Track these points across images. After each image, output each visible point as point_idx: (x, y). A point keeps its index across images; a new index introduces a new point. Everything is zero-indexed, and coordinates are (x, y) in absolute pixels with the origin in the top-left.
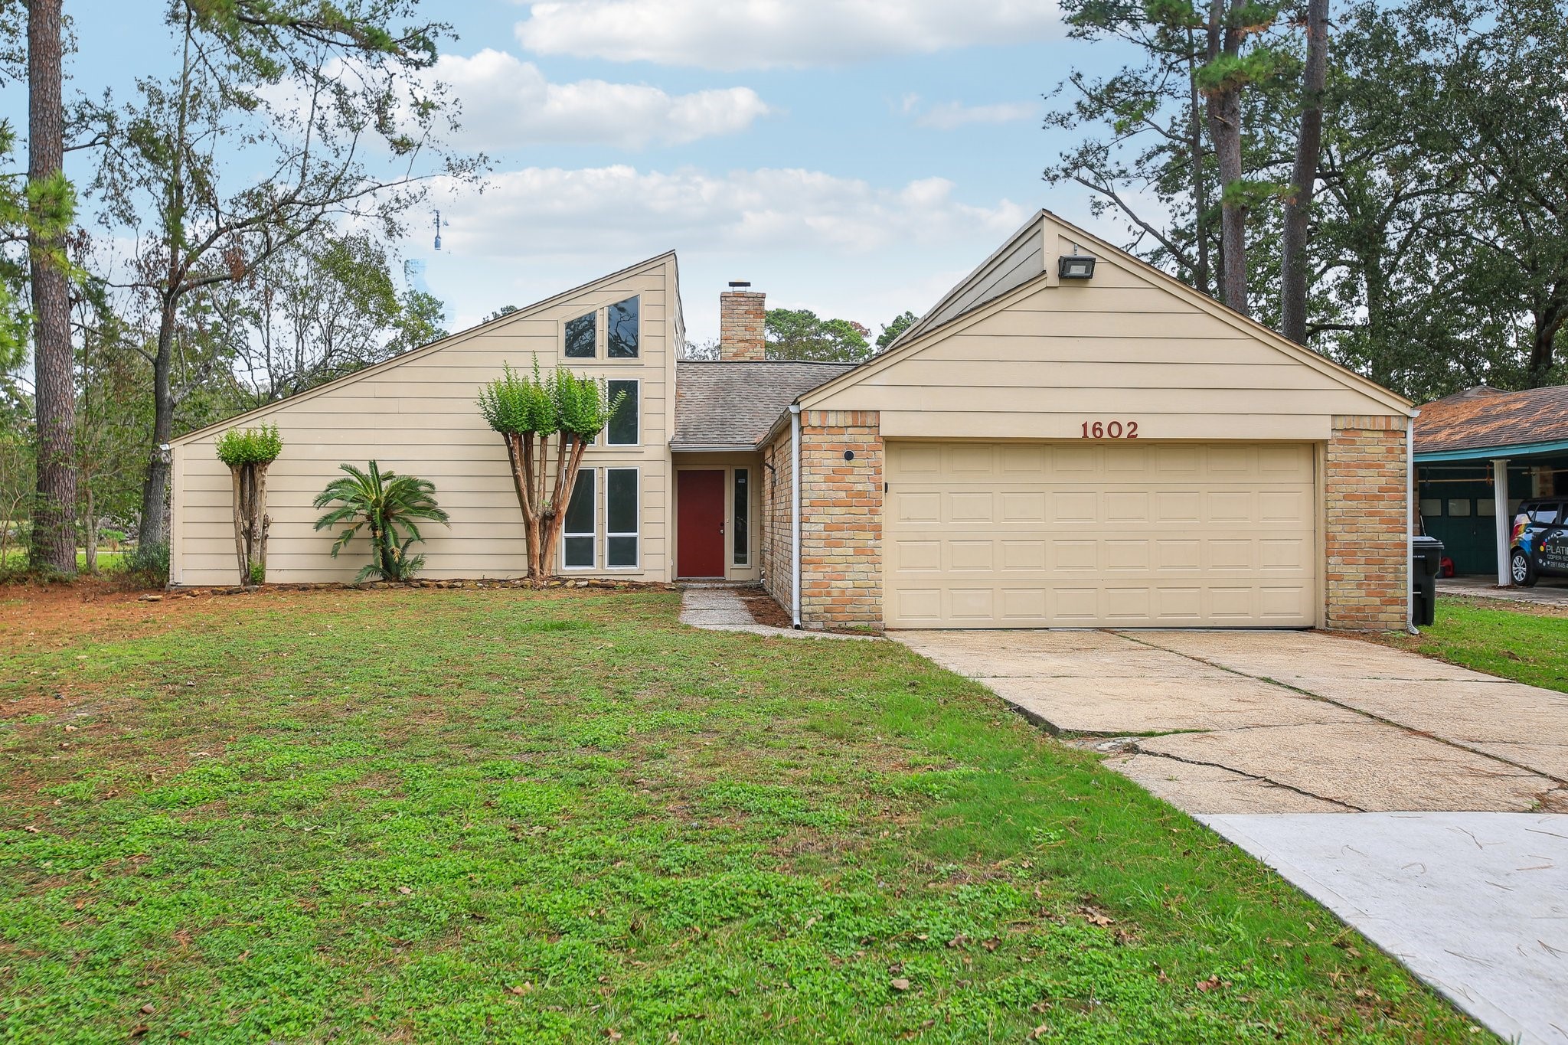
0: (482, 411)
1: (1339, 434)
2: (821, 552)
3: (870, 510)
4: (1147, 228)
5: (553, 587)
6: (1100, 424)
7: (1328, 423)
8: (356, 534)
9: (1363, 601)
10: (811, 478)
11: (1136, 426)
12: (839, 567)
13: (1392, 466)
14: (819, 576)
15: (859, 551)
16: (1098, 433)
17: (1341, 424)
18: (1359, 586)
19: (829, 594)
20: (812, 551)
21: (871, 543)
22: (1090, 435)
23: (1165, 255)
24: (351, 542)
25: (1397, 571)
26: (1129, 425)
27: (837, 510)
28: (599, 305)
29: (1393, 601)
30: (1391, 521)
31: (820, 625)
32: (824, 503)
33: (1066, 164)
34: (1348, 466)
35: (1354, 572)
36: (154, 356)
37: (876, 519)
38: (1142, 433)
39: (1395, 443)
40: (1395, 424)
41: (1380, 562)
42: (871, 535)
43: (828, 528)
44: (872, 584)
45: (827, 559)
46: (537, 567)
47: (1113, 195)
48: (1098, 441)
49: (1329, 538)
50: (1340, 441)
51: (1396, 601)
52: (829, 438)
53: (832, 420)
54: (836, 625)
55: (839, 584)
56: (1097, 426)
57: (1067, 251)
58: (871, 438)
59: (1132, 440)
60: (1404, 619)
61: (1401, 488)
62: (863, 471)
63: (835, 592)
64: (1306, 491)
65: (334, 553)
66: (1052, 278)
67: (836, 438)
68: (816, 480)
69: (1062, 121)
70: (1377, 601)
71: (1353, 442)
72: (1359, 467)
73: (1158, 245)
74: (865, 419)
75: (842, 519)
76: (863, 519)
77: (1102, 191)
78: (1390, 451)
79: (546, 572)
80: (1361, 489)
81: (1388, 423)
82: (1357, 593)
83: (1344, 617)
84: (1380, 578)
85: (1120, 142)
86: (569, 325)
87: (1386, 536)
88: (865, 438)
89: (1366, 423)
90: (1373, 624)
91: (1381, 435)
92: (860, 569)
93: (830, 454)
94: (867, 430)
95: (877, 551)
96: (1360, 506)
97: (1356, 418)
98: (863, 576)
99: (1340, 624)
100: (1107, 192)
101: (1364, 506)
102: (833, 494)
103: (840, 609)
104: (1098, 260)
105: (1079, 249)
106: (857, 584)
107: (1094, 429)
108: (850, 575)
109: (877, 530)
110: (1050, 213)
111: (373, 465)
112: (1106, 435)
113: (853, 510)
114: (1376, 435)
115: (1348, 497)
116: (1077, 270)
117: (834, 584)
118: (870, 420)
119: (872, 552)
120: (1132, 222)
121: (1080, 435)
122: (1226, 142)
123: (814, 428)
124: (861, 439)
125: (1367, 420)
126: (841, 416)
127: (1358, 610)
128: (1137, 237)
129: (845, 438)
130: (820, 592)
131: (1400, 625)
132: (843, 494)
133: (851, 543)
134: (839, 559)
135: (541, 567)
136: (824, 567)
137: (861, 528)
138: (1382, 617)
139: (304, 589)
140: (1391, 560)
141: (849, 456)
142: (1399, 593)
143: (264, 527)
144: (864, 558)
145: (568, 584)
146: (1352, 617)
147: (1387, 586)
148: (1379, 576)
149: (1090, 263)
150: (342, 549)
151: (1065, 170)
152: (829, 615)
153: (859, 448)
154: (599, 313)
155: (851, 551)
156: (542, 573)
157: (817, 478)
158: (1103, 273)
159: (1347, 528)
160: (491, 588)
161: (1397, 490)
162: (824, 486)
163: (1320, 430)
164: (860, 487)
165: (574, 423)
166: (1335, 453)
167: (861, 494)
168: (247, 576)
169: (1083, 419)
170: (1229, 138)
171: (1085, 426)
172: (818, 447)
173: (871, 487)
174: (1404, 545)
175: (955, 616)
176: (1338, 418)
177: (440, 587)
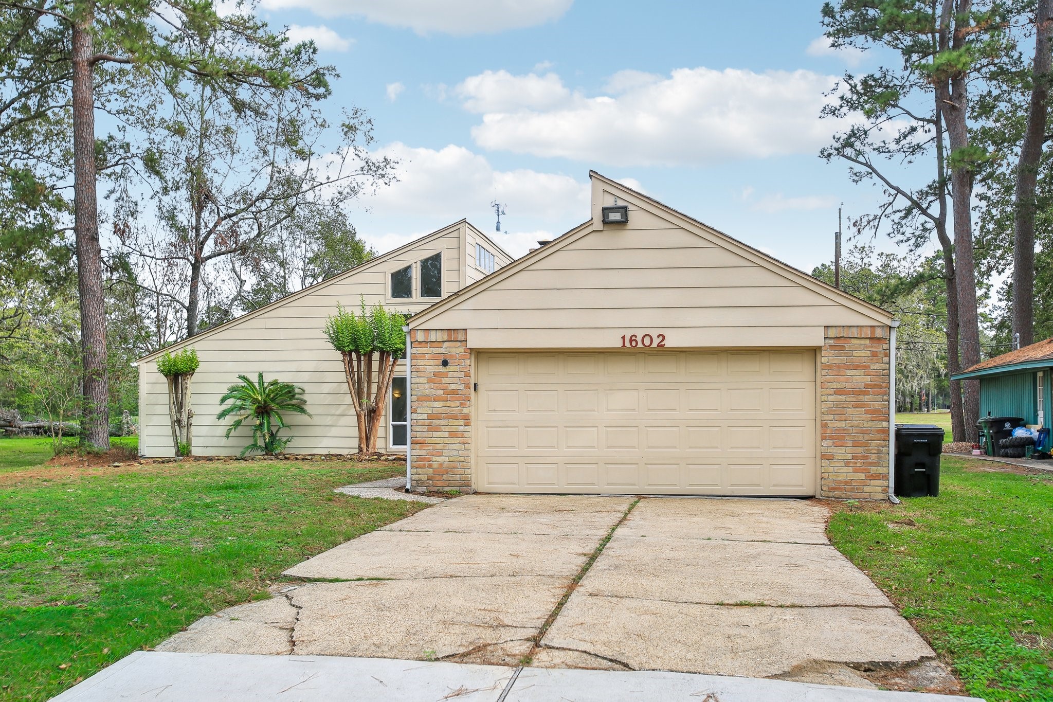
0: (328, 337)
1: (832, 342)
2: (425, 435)
3: (461, 404)
4: (899, 191)
5: (372, 460)
6: (636, 337)
7: (821, 332)
8: (244, 423)
9: (850, 476)
10: (418, 380)
11: (664, 338)
12: (438, 446)
13: (875, 367)
14: (423, 453)
15: (453, 434)
16: (634, 344)
17: (832, 333)
18: (847, 464)
19: (430, 466)
20: (419, 434)
21: (462, 428)
22: (628, 345)
23: (914, 211)
24: (239, 428)
25: (879, 452)
26: (658, 336)
27: (437, 404)
28: (414, 260)
29: (876, 477)
30: (874, 412)
31: (424, 489)
32: (426, 398)
33: (838, 145)
34: (838, 367)
35: (843, 453)
36: (187, 305)
37: (466, 410)
38: (669, 343)
39: (879, 348)
40: (879, 333)
41: (865, 445)
42: (461, 422)
43: (431, 417)
44: (462, 459)
45: (429, 440)
46: (364, 446)
47: (870, 167)
48: (634, 349)
49: (825, 426)
50: (832, 347)
51: (879, 476)
52: (431, 350)
53: (433, 337)
54: (436, 489)
55: (438, 459)
56: (633, 338)
57: (610, 202)
58: (462, 350)
59: (660, 349)
60: (885, 491)
61: (883, 385)
62: (455, 374)
63: (435, 465)
64: (809, 387)
65: (227, 436)
66: (598, 225)
67: (435, 350)
68: (421, 381)
69: (833, 112)
70: (862, 476)
71: (842, 348)
72: (848, 368)
73: (909, 203)
74: (455, 335)
75: (440, 410)
76: (456, 411)
77: (861, 163)
78: (874, 355)
79: (371, 450)
80: (849, 385)
81: (873, 332)
82: (845, 470)
83: (834, 489)
84: (866, 458)
85: (880, 126)
86: (393, 275)
87: (871, 423)
88: (457, 349)
89: (854, 332)
90: (858, 495)
91: (868, 342)
92: (454, 446)
93: (431, 362)
94: (459, 344)
95: (466, 434)
96: (848, 399)
97: (845, 329)
98: (455, 453)
99: (831, 494)
100: (866, 165)
101: (851, 399)
102: (434, 392)
103: (439, 478)
104: (631, 207)
105: (618, 200)
106: (451, 459)
107: (631, 341)
108: (446, 453)
109: (467, 419)
110: (596, 173)
111: (261, 375)
112: (640, 345)
113: (449, 404)
114: (863, 342)
115: (838, 392)
116: (615, 216)
117: (434, 458)
118: (460, 336)
119: (461, 435)
120: (886, 187)
121: (620, 345)
122: (954, 120)
123: (420, 342)
124: (454, 350)
125: (854, 330)
126: (439, 333)
127: (846, 483)
128: (891, 198)
129: (442, 350)
130: (425, 465)
131: (881, 496)
132: (441, 392)
133: (447, 428)
134: (438, 441)
135: (367, 446)
136: (427, 446)
137: (455, 418)
138: (866, 489)
139: (210, 460)
140: (874, 443)
141: (445, 363)
142: (882, 470)
143: (188, 418)
144: (456, 440)
145: (382, 458)
146: (841, 488)
147: (871, 464)
148: (864, 456)
149: (624, 211)
150: (233, 433)
151: (837, 149)
152: (431, 482)
153: (452, 357)
154: (414, 265)
155: (447, 435)
156: (367, 450)
157: (422, 380)
158: (636, 218)
159: (837, 417)
160: (331, 460)
161: (880, 387)
162: (427, 386)
163: (816, 338)
164: (453, 386)
165: (384, 344)
166: (825, 358)
167: (454, 392)
168: (178, 451)
169: (622, 333)
170: (956, 117)
171: (624, 338)
172: (423, 357)
173: (461, 386)
174: (886, 431)
175: (529, 484)
176: (830, 328)
177: (297, 459)
